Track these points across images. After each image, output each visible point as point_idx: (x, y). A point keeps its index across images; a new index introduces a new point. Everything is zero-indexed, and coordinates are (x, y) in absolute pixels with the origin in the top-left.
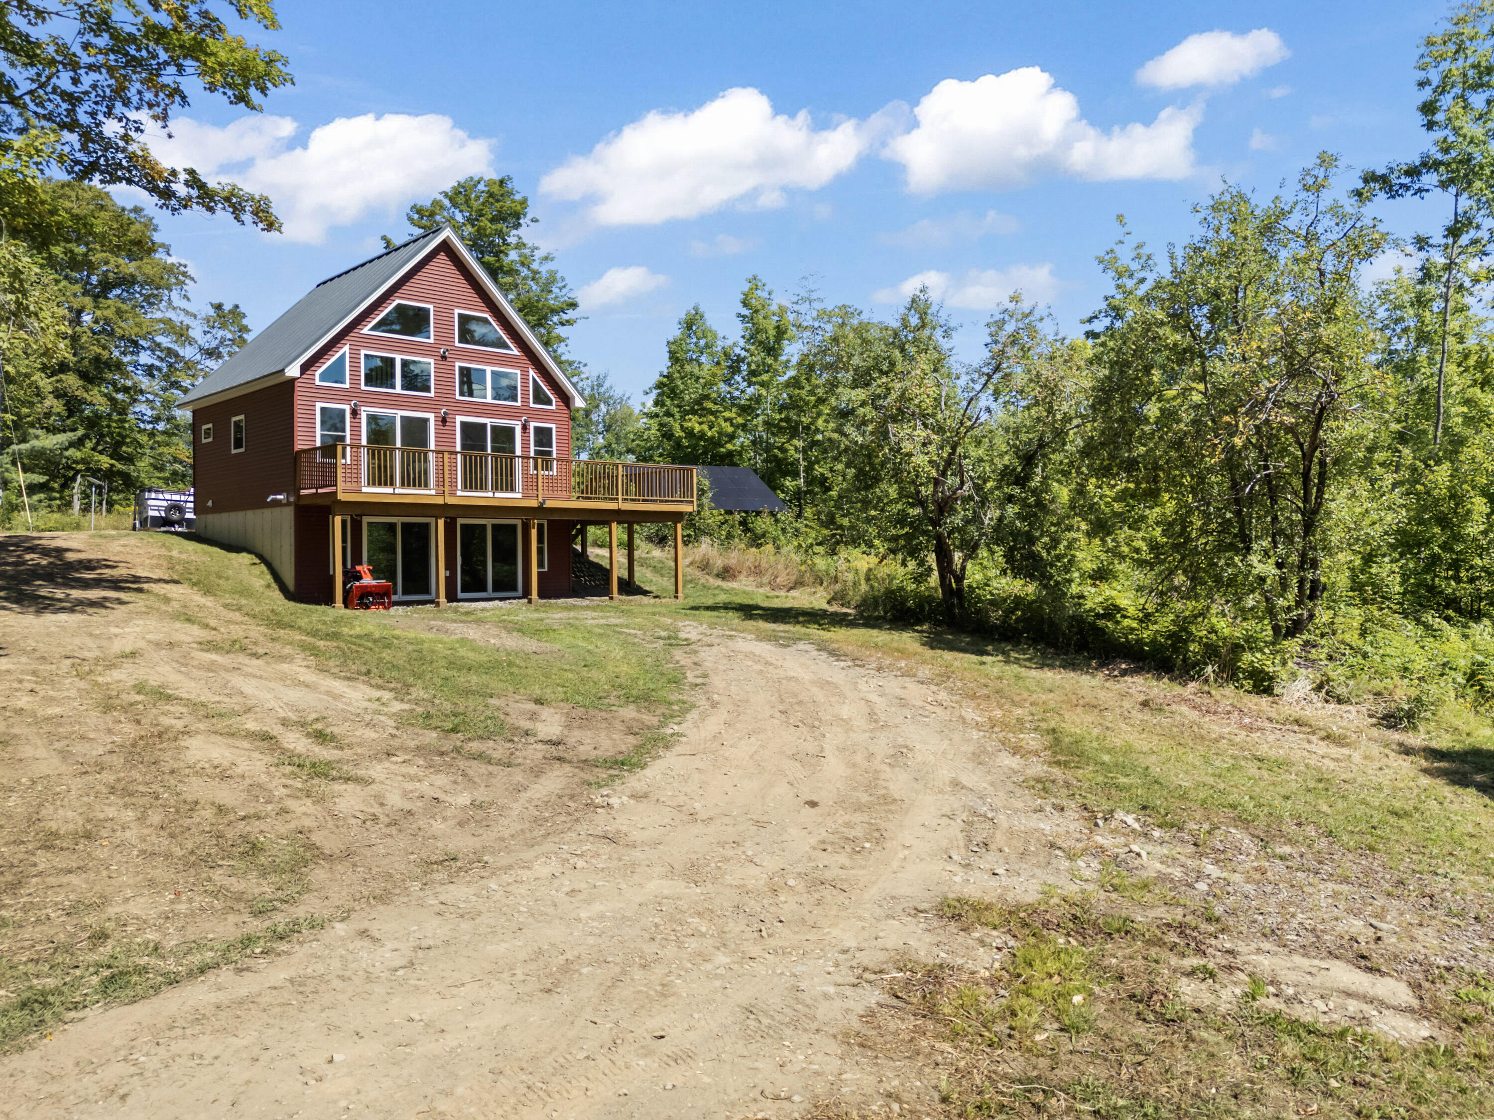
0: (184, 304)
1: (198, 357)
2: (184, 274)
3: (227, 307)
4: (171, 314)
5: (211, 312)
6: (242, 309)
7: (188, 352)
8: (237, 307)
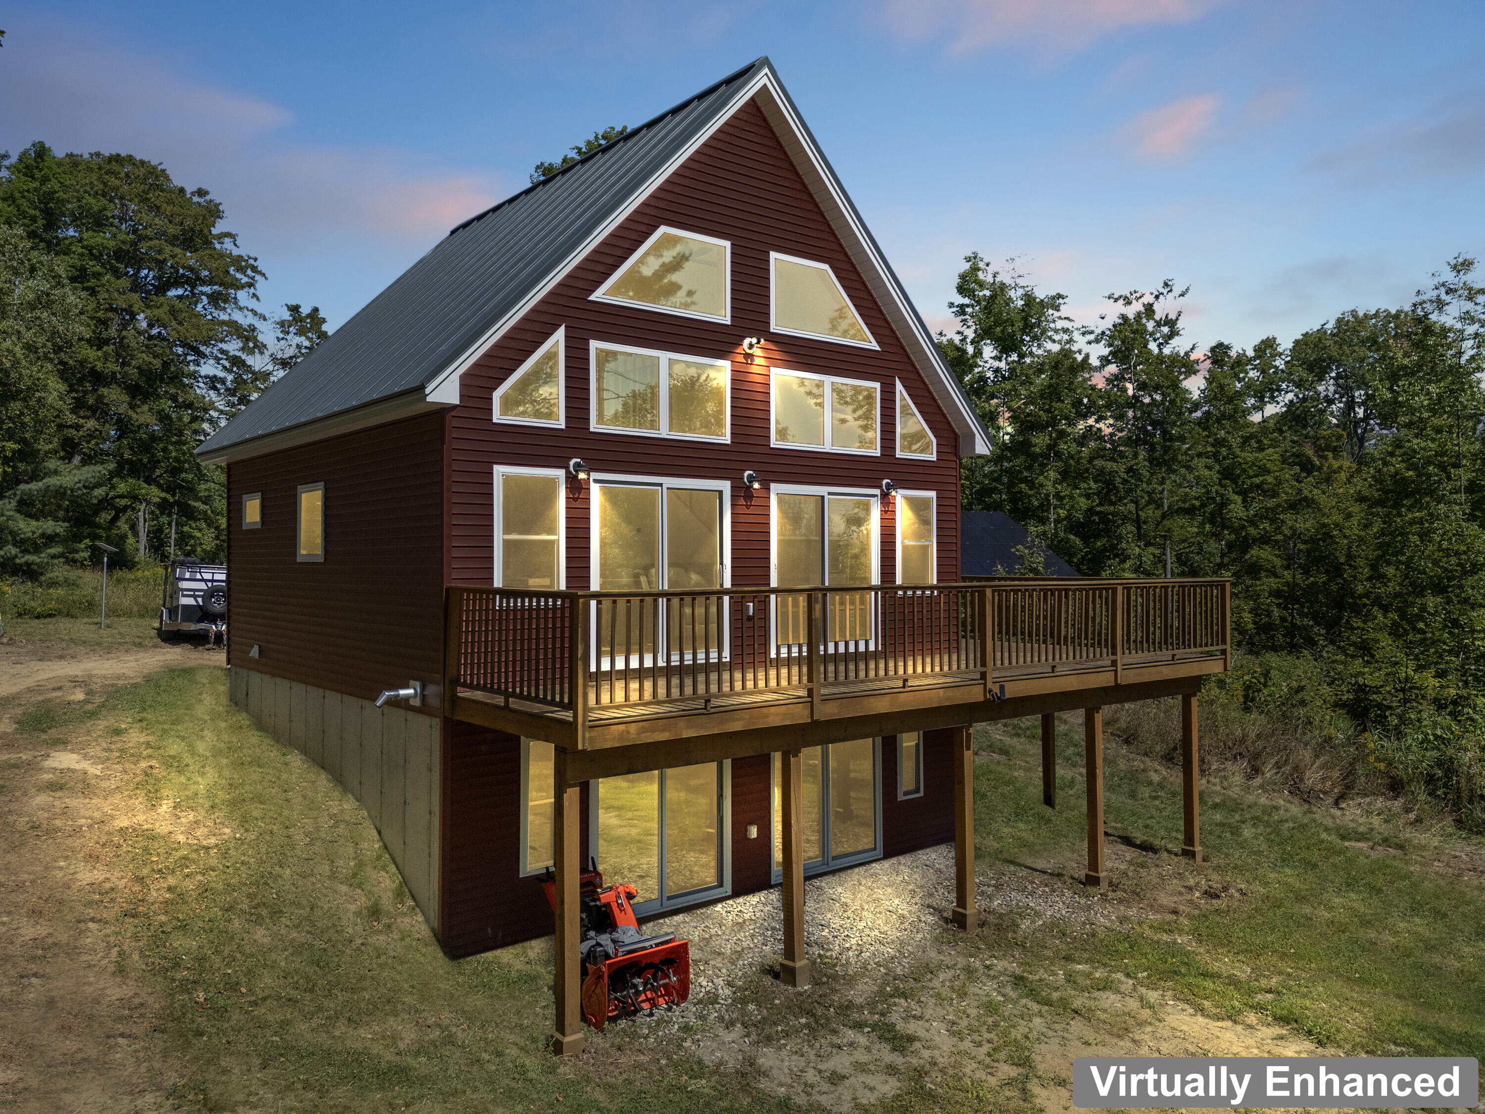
0: (252, 304)
1: (270, 367)
2: (254, 269)
3: (305, 310)
4: (238, 317)
5: (287, 316)
6: (322, 314)
7: (257, 362)
8: (316, 310)
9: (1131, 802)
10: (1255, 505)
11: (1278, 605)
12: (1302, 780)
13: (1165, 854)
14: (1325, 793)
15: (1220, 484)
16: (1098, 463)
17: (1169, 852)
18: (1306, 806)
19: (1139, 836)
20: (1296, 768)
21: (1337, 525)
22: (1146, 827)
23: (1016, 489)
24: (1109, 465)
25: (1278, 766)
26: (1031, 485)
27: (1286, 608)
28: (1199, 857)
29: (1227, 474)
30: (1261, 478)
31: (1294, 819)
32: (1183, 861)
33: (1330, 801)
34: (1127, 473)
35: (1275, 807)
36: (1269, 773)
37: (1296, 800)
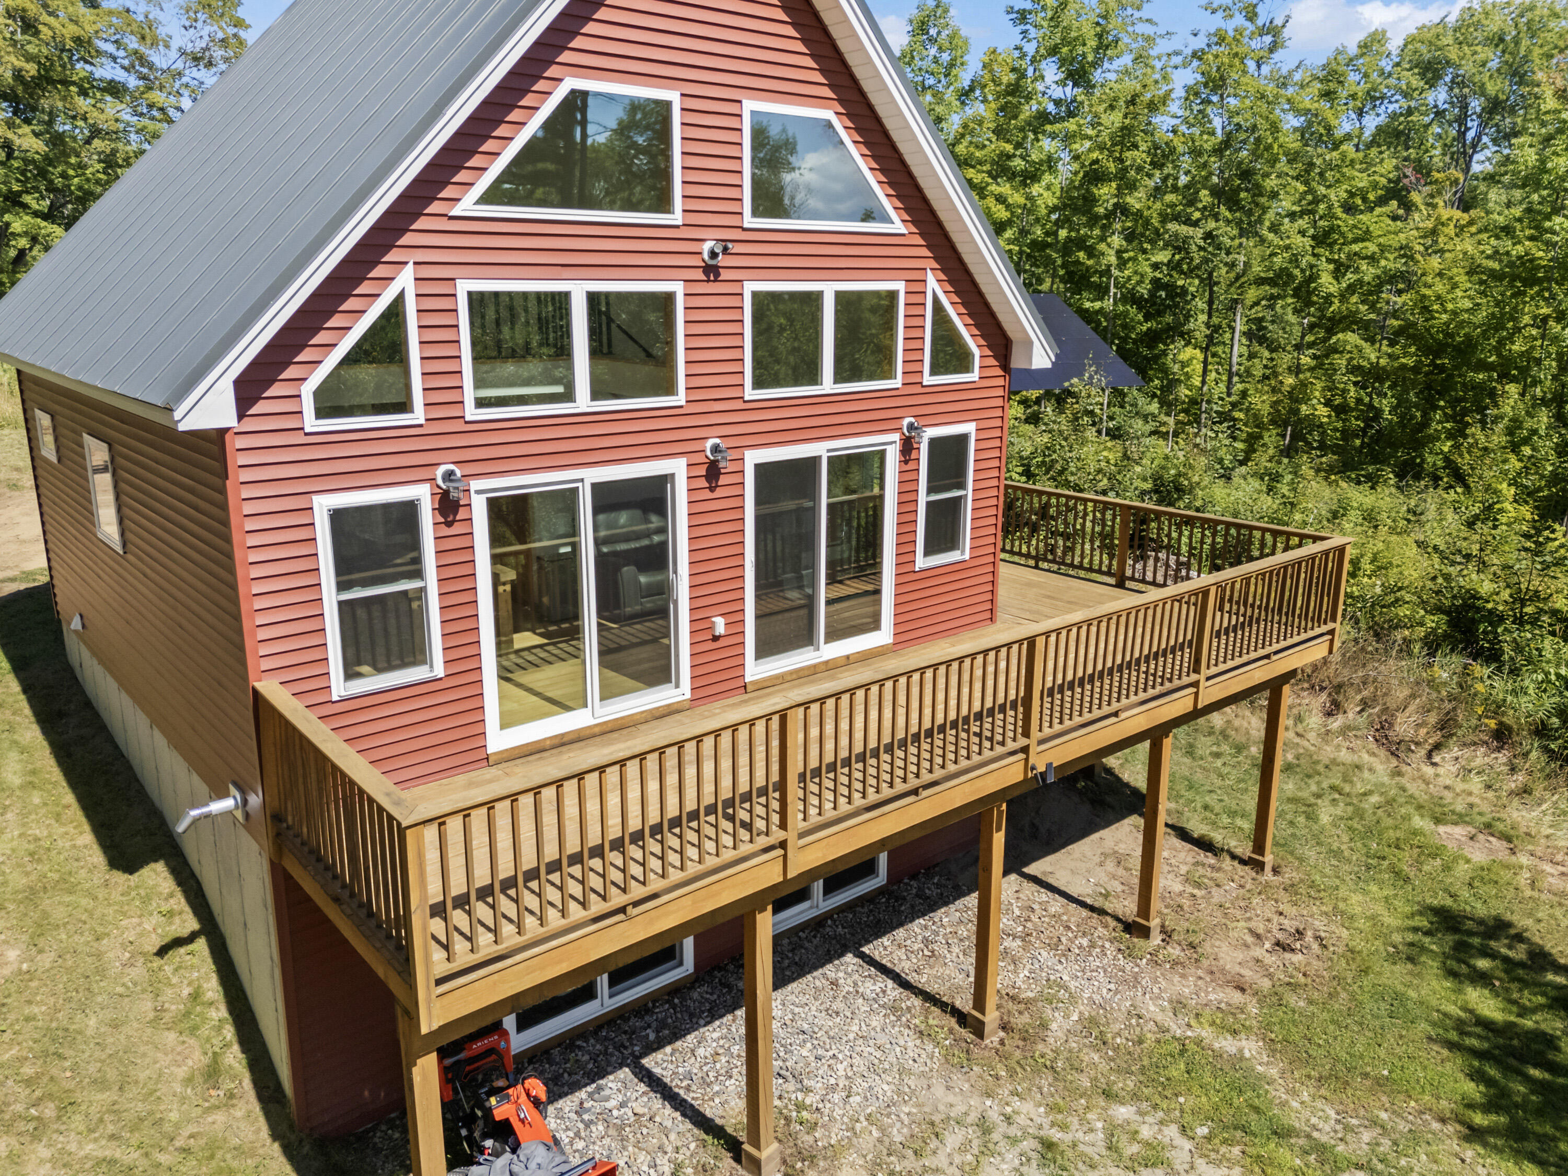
9: (1187, 760)
10: (1349, 275)
11: (1355, 384)
12: (1391, 725)
13: (1228, 858)
14: (1417, 744)
15: (1314, 255)
16: (1173, 227)
17: (1233, 857)
18: (1394, 762)
19: (1198, 828)
20: (1385, 710)
21: (1439, 297)
22: (1206, 807)
23: (1073, 259)
24: (1184, 230)
25: (1365, 705)
26: (1091, 252)
27: (1364, 388)
28: (1268, 868)
29: (1322, 239)
30: (1361, 245)
31: (1379, 788)
32: (1247, 872)
33: (1423, 752)
34: (1204, 239)
35: (1358, 767)
36: (1352, 710)
37: (1382, 753)
